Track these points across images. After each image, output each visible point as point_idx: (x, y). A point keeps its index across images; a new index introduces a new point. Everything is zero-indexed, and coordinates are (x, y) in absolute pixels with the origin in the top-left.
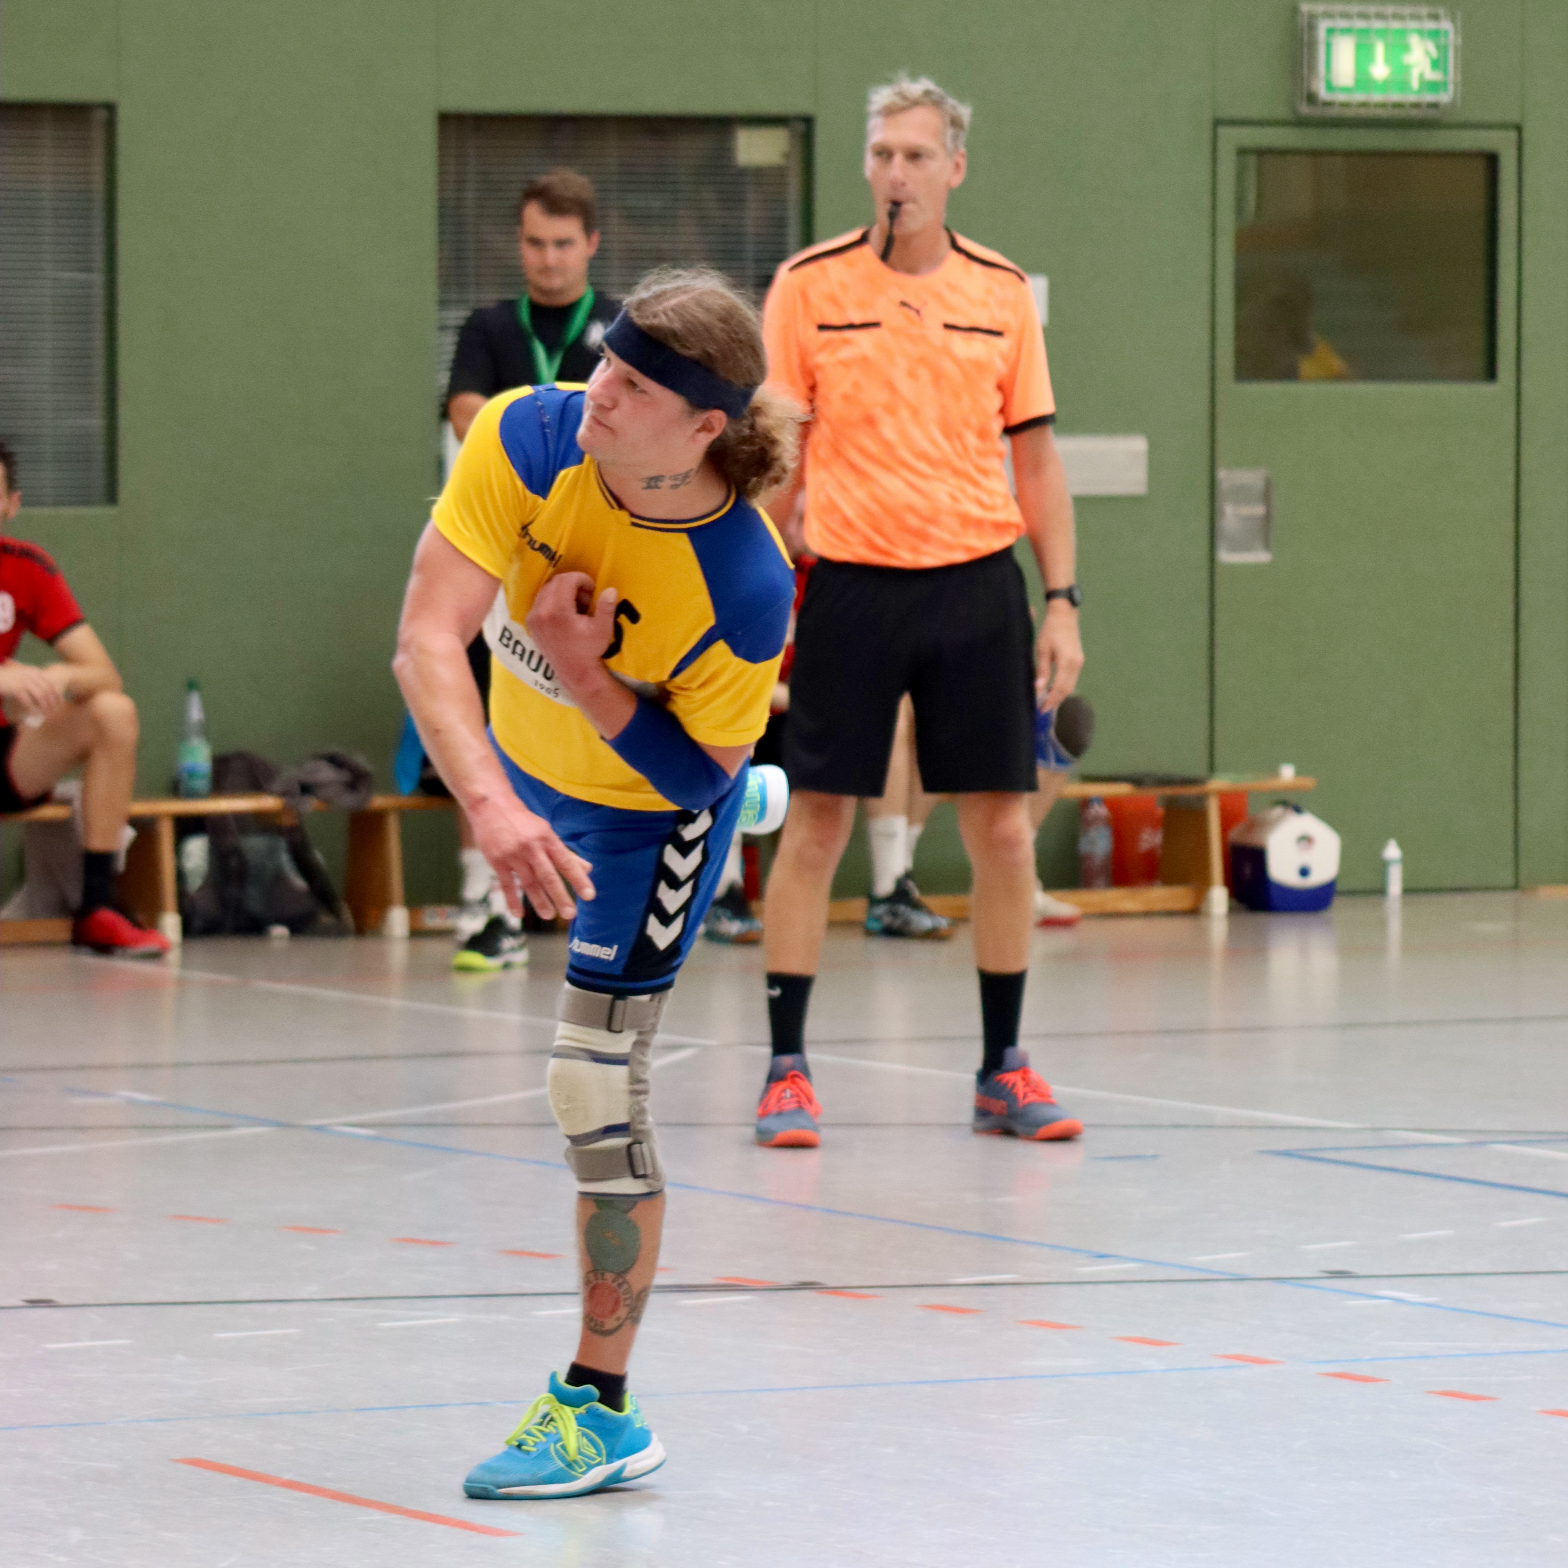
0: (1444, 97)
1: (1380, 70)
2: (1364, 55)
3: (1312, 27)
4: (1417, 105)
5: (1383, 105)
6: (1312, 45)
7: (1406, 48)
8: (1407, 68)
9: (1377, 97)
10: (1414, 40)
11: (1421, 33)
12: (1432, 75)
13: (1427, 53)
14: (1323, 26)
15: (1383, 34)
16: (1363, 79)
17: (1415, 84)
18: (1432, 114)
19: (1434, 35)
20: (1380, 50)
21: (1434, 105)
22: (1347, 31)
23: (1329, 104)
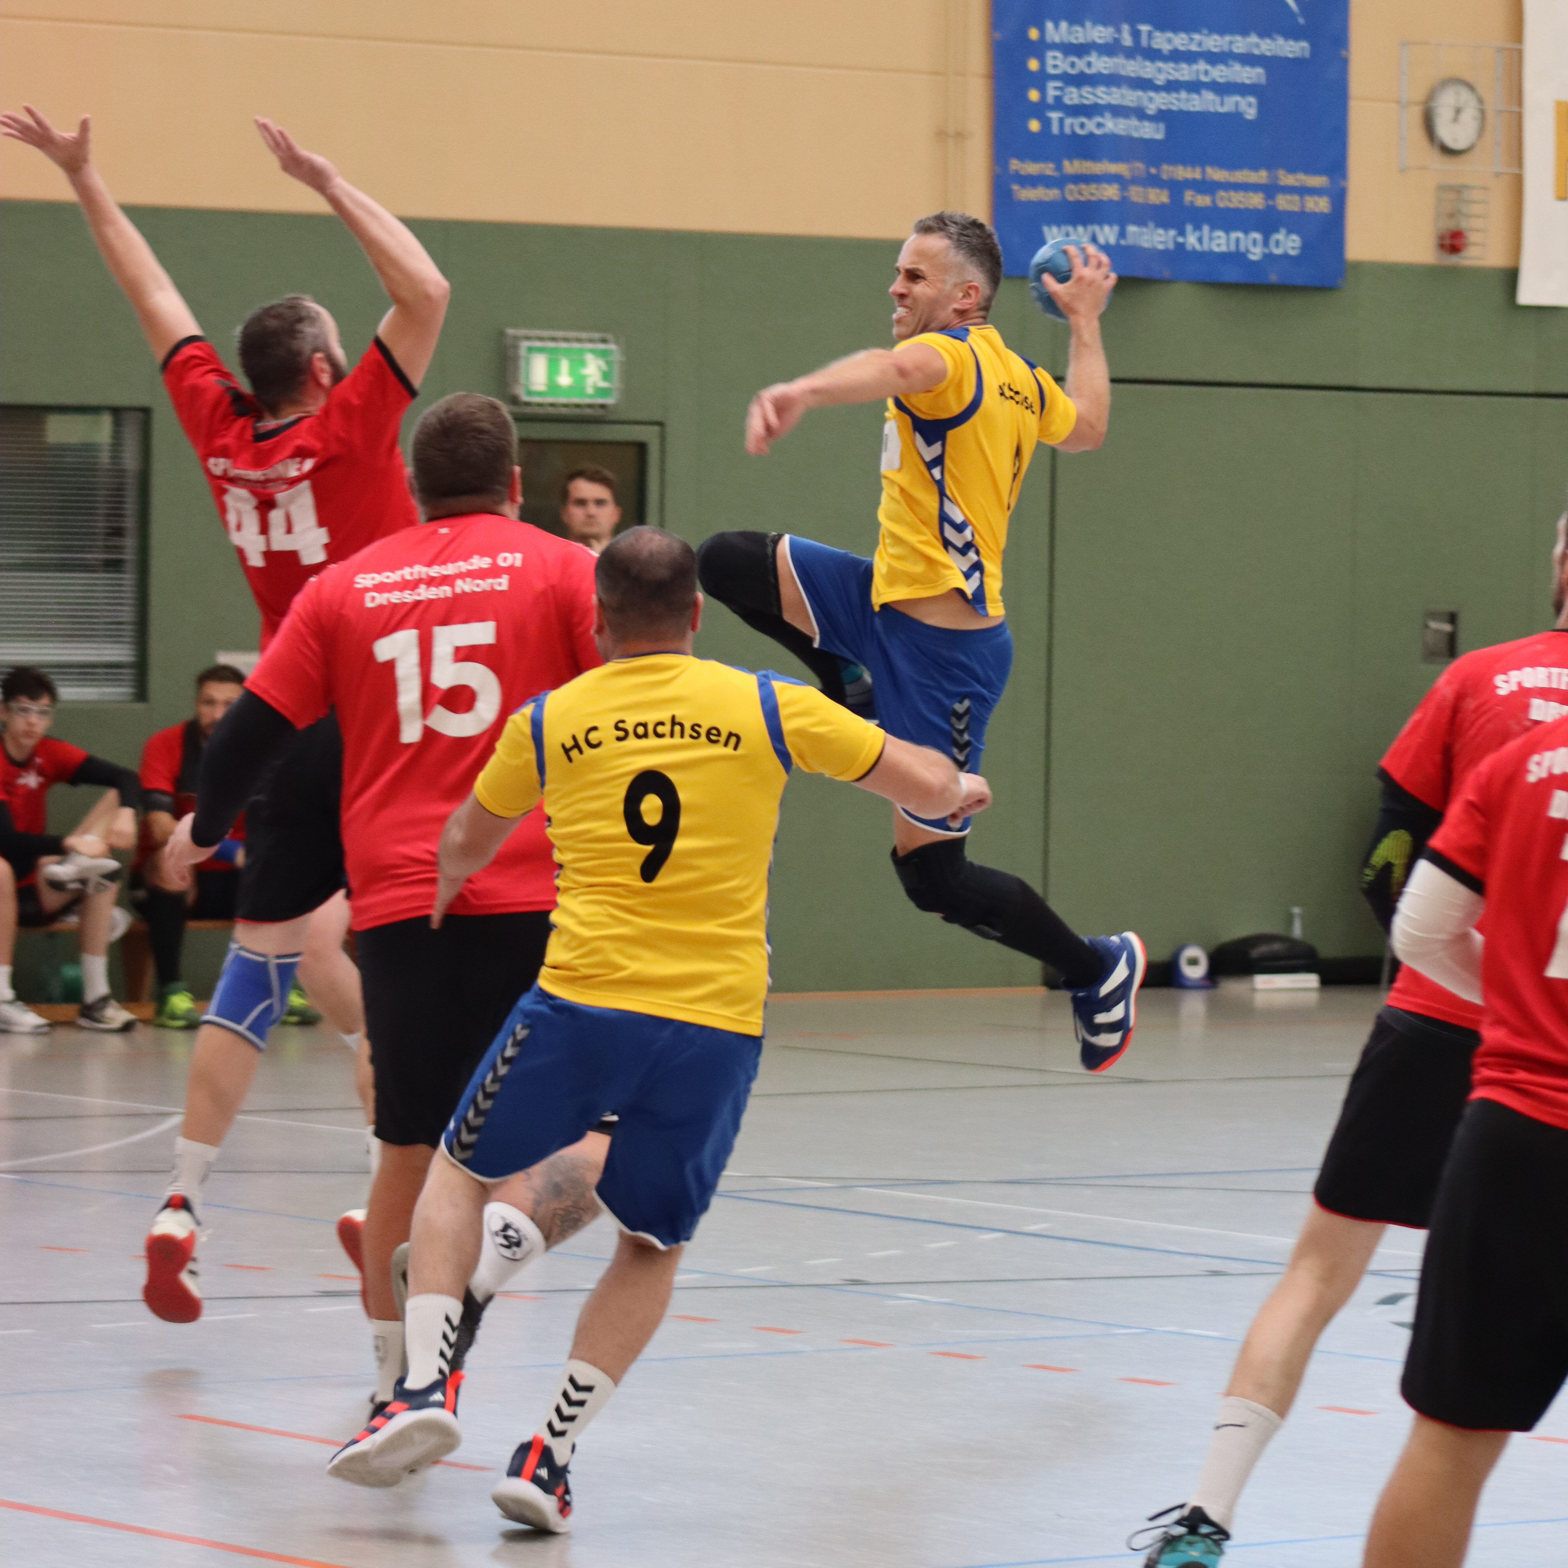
0: (610, 401)
1: (564, 380)
2: (553, 370)
3: (516, 347)
4: (590, 406)
5: (565, 406)
6: (515, 359)
7: (583, 363)
8: (584, 377)
9: (563, 400)
10: (590, 358)
11: (593, 351)
12: (603, 384)
13: (599, 368)
14: (525, 344)
15: (567, 353)
16: (553, 386)
17: (590, 391)
18: (600, 412)
19: (603, 354)
20: (565, 365)
21: (603, 406)
22: (541, 350)
23: (528, 404)
